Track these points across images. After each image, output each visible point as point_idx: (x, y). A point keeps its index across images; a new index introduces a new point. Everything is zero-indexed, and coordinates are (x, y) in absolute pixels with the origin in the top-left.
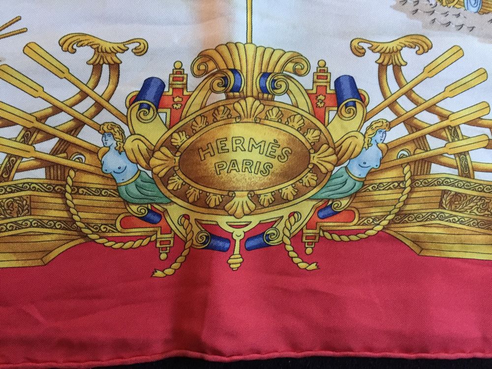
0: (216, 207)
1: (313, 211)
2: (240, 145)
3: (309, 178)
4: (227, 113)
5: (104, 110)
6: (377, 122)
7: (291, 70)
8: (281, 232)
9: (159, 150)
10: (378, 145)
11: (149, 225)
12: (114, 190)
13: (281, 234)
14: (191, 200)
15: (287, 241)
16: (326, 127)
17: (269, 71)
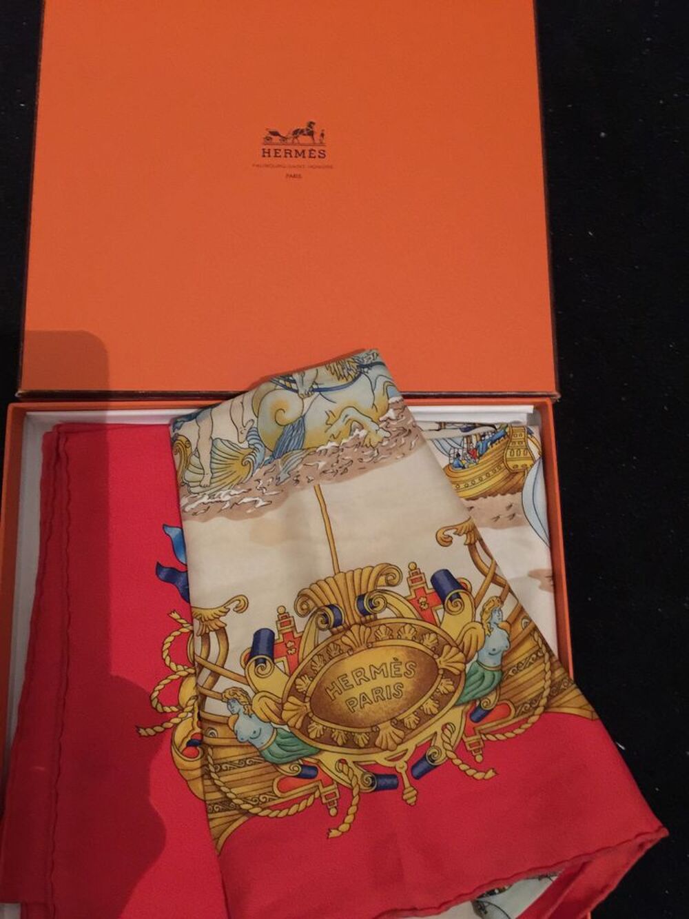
0: (366, 747)
1: (464, 717)
2: (362, 677)
3: (444, 686)
4: (338, 649)
5: (221, 677)
6: (488, 602)
7: (384, 583)
8: (442, 748)
9: (287, 701)
10: (500, 626)
11: (307, 781)
12: (258, 756)
13: (444, 751)
14: (340, 742)
15: (451, 755)
16: (439, 628)
17: (363, 593)
